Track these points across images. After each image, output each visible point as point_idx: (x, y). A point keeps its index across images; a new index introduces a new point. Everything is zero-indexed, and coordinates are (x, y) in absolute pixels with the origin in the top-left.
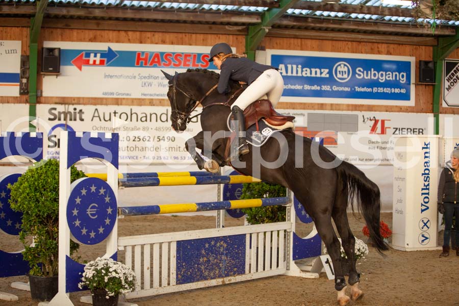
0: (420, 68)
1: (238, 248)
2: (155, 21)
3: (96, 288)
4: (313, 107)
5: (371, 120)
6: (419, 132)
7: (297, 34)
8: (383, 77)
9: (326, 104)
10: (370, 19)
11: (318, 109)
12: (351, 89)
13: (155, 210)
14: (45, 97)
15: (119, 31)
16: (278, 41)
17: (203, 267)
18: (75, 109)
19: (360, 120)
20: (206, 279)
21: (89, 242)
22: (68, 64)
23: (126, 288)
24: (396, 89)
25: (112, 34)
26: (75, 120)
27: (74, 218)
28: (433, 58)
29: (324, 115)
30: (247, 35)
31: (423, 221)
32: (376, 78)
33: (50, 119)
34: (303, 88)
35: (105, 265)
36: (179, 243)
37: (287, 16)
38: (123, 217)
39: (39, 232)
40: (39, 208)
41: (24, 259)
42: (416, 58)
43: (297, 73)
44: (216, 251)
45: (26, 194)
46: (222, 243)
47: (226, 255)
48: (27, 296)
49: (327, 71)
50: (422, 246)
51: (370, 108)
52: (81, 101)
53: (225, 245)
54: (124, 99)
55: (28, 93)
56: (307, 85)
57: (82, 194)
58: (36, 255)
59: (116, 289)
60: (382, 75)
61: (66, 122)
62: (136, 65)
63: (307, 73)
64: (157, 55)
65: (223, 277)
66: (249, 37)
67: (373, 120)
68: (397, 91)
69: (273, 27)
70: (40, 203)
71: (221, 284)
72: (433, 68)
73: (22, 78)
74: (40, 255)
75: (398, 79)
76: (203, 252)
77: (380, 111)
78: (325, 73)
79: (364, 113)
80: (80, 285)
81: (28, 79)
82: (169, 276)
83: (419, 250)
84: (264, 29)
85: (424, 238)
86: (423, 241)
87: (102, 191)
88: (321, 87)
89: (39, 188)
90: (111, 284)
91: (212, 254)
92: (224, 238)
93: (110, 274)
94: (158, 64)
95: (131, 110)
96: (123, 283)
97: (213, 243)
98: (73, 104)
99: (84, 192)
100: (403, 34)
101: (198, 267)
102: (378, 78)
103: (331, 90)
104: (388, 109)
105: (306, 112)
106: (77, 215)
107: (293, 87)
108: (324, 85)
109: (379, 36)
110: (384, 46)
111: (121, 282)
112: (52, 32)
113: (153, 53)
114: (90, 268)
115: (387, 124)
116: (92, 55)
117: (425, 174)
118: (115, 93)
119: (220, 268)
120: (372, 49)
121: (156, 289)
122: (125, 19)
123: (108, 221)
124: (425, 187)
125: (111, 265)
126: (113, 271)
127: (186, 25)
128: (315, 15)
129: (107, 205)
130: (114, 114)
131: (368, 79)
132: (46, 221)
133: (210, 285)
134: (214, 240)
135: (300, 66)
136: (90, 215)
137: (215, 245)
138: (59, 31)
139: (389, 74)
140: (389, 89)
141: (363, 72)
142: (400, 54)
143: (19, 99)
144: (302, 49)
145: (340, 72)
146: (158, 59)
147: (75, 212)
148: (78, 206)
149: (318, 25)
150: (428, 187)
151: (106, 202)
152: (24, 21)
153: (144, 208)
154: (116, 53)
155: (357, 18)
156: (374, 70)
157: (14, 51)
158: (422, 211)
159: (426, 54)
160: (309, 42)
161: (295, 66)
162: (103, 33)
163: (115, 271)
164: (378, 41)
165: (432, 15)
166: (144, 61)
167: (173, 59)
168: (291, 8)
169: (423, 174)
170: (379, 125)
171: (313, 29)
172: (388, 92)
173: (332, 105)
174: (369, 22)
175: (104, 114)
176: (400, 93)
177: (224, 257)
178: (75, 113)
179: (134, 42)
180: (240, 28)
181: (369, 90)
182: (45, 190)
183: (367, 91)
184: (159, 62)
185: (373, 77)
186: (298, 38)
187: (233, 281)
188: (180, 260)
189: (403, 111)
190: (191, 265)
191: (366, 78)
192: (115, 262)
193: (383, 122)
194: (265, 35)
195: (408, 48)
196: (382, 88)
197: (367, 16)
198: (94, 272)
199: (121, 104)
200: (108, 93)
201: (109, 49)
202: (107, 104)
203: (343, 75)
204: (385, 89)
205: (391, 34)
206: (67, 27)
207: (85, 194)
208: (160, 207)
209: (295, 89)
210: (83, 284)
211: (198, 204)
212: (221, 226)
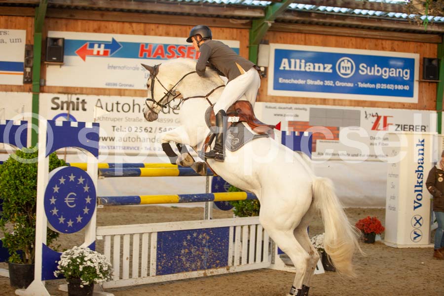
0: (424, 65)
1: (221, 241)
2: (159, 13)
3: (71, 277)
4: (315, 102)
5: (373, 116)
6: (410, 129)
7: (301, 28)
8: (386, 73)
9: (328, 100)
10: (374, 15)
11: (321, 104)
12: (354, 85)
13: (136, 200)
14: (49, 87)
15: (123, 22)
16: (282, 35)
17: (184, 259)
18: (78, 99)
19: (363, 115)
20: (187, 270)
21: (66, 231)
22: (71, 53)
23: (101, 278)
24: (399, 86)
25: (116, 26)
26: (78, 109)
27: (52, 207)
28: (437, 56)
29: (327, 110)
30: (251, 29)
31: (415, 218)
32: (379, 74)
33: (53, 109)
34: (306, 82)
35: (81, 255)
36: (160, 234)
37: (290, 11)
38: (102, 206)
39: (18, 219)
40: (19, 196)
41: (3, 246)
42: (420, 55)
43: (300, 68)
44: (198, 243)
45: (6, 182)
46: (204, 235)
47: (209, 247)
48: (6, 283)
49: (330, 66)
50: (414, 243)
51: (373, 104)
52: (84, 91)
53: (208, 238)
54: (127, 90)
55: (31, 82)
56: (310, 79)
57: (61, 183)
58: (16, 242)
59: (91, 278)
60: (385, 72)
61: (69, 112)
62: (139, 57)
63: (310, 67)
64: (160, 47)
65: (205, 269)
66: (253, 31)
67: (375, 116)
68: (400, 87)
69: (276, 21)
70: (20, 190)
71: (202, 275)
72: (437, 65)
73: (26, 67)
74: (18, 242)
75: (401, 76)
76: (185, 243)
77: (382, 107)
78: (328, 68)
79: (366, 109)
80: (55, 273)
81: (32, 68)
82: (149, 267)
83: (411, 247)
84: (267, 23)
85: (417, 236)
86: (415, 238)
87: (81, 180)
88: (324, 82)
89: (19, 176)
90: (86, 273)
91: (194, 245)
92: (207, 231)
93: (85, 263)
94: (161, 56)
95: (134, 101)
96: (98, 272)
97: (195, 235)
98: (76, 94)
99: (62, 181)
100: (408, 31)
101: (179, 258)
102: (382, 74)
103: (334, 85)
104: (391, 106)
105: (308, 107)
106: (54, 203)
107: (296, 82)
108: (327, 80)
109: (383, 33)
110: (389, 42)
111: (95, 272)
112: (57, 22)
113: (157, 44)
114: (65, 256)
115: (389, 121)
116: (96, 46)
117: (419, 171)
118: (118, 84)
119: (202, 260)
120: (376, 45)
121: (135, 280)
122: (129, 11)
123: (86, 210)
124: (418, 185)
125: (86, 254)
126: (88, 260)
127: (190, 17)
128: (319, 10)
129: (86, 195)
130: (116, 105)
131: (371, 75)
132: (25, 209)
133: (191, 277)
134: (196, 231)
135: (303, 61)
136: (68, 204)
137: (197, 237)
138: (64, 21)
139: (393, 71)
140: (392, 86)
141: (367, 69)
142: (404, 51)
143: (22, 87)
144: (306, 44)
145: (343, 67)
146: (162, 50)
147: (53, 201)
148: (56, 195)
149: (321, 20)
150: (421, 184)
151: (85, 191)
152: (29, 11)
153: (124, 199)
154: (120, 44)
155: (360, 14)
156: (378, 67)
157: (19, 40)
158: (415, 208)
159: (430, 51)
160: (313, 37)
161: (298, 61)
162: (107, 24)
163: (90, 260)
164: (382, 37)
165: (424, 11)
166: (147, 53)
167: (176, 51)
168: (294, 3)
169: (416, 171)
170: (381, 121)
171: (317, 24)
172: (391, 88)
173: (334, 100)
174: (373, 18)
175: (107, 104)
176: (404, 90)
177: (206, 249)
178: (78, 103)
179: (138, 34)
180: (244, 22)
181: (373, 86)
182: (24, 178)
183: (370, 87)
184: (162, 54)
185: (376, 74)
186: (302, 33)
187: (215, 273)
188: (160, 250)
189: (406, 108)
190: (172, 256)
191: (369, 74)
192: (91, 251)
193: (385, 118)
194: (268, 29)
195: (412, 45)
196: (385, 85)
197: (371, 13)
198: (69, 260)
199: (124, 95)
200: (111, 84)
201: (113, 40)
202: (109, 95)
203: (346, 71)
204: (388, 85)
205: (395, 30)
206: (72, 17)
207: (64, 183)
208: (141, 198)
209: (297, 84)
210: (58, 272)
211: (181, 196)
212: (209, 218)
